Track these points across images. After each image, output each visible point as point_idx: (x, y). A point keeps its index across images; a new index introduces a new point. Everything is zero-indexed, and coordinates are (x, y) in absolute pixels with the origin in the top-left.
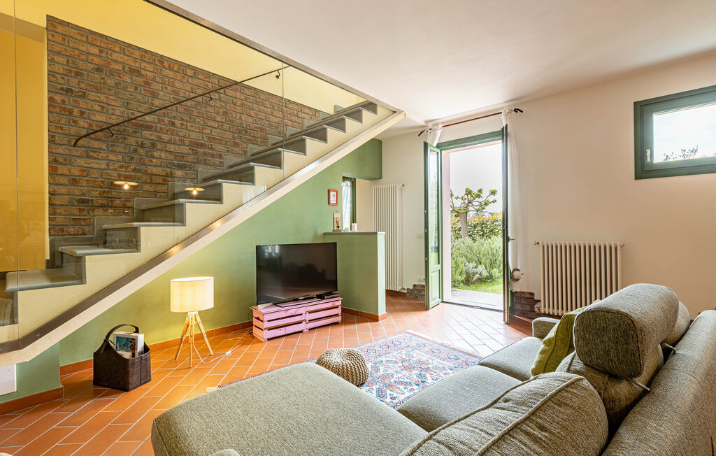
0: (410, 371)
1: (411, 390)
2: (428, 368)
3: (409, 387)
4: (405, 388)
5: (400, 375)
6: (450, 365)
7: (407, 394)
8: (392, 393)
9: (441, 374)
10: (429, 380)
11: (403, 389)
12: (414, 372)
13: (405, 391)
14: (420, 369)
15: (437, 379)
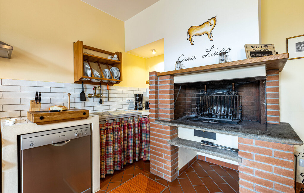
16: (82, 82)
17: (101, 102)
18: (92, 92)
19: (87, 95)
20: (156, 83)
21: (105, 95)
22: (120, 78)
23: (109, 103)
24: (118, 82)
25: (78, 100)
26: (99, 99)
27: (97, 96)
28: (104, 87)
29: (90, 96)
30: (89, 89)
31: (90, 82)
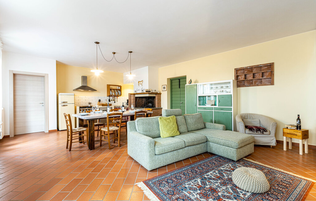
0: (211, 188)
1: (208, 175)
2: (200, 190)
3: (209, 177)
4: (211, 176)
5: (217, 184)
6: (184, 192)
7: (209, 173)
8: (216, 174)
9: (192, 184)
10: (199, 180)
11: (212, 176)
12: (208, 187)
13: (210, 175)
14: (205, 188)
15: (195, 181)
16: (109, 96)
17: (115, 102)
18: (112, 99)
19: (110, 100)
20: (130, 97)
21: (116, 100)
22: (121, 94)
23: (117, 103)
24: (120, 96)
25: (108, 101)
26: (114, 101)
27: (114, 100)
28: (116, 97)
29: (112, 100)
30: (111, 98)
31: (112, 96)
